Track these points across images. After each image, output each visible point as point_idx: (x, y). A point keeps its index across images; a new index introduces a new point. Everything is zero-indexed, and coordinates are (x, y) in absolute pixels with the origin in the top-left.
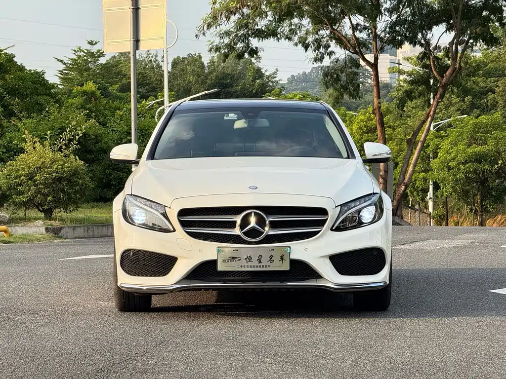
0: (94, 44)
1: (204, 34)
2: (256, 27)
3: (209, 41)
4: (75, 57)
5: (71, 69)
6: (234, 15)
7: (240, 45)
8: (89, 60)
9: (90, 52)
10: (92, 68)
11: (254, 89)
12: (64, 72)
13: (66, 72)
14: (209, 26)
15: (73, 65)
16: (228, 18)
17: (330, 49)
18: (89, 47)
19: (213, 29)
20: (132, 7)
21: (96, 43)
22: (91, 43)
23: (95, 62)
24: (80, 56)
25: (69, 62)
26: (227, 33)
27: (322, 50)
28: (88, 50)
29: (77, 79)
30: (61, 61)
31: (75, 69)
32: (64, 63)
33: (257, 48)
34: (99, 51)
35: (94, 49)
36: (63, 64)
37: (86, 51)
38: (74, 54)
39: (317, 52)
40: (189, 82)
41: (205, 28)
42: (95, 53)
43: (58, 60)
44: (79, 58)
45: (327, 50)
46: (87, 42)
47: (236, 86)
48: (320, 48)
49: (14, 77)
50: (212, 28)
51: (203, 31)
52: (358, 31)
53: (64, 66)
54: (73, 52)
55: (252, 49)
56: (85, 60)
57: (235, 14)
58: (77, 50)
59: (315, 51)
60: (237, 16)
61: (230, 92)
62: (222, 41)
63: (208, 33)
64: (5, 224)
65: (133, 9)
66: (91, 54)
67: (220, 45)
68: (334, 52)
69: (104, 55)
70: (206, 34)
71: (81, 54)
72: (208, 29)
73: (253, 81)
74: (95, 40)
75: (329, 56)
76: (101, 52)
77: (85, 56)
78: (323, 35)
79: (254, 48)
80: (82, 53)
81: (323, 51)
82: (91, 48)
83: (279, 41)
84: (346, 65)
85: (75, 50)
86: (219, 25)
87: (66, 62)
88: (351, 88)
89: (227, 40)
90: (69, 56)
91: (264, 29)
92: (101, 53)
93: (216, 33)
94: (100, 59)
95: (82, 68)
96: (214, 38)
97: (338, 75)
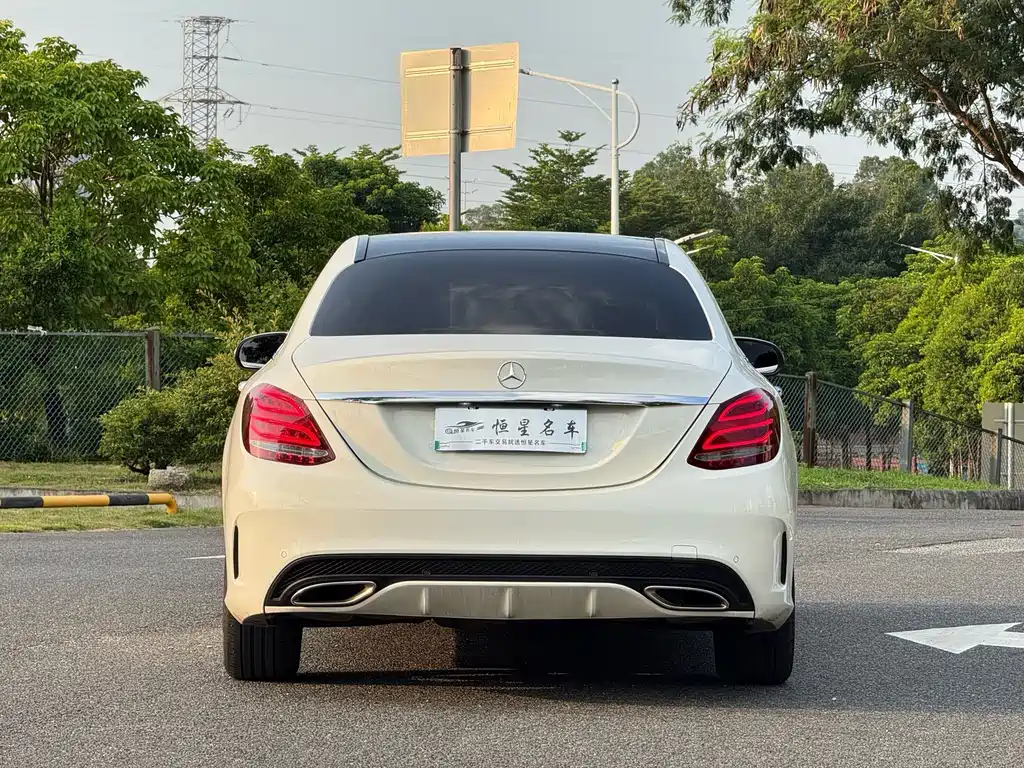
0: (574, 140)
1: (694, 121)
2: (799, 108)
3: (703, 134)
4: (535, 165)
5: (527, 189)
6: (756, 83)
7: (767, 142)
8: (563, 170)
9: (564, 155)
10: (568, 188)
11: (902, 231)
12: (517, 194)
13: (520, 194)
14: (703, 105)
15: (532, 181)
16: (743, 89)
17: (959, 152)
18: (562, 145)
19: (710, 111)
20: (453, 68)
21: (578, 137)
22: (568, 137)
23: (574, 175)
24: (546, 163)
25: (525, 175)
26: (740, 118)
27: (943, 154)
28: (560, 151)
29: (534, 209)
30: (509, 173)
31: (535, 188)
32: (514, 178)
33: (801, 148)
34: (582, 152)
35: (574, 149)
36: (512, 178)
37: (557, 153)
38: (535, 158)
39: (932, 157)
40: (769, 216)
41: (696, 107)
42: (575, 157)
43: (503, 171)
44: (543, 167)
45: (954, 153)
46: (560, 135)
47: (865, 225)
48: (939, 149)
49: (292, 203)
50: (708, 109)
51: (691, 115)
52: (1015, 116)
53: (514, 183)
54: (532, 154)
55: (791, 151)
56: (554, 171)
57: (757, 80)
58: (540, 150)
59: (928, 156)
60: (762, 84)
61: (853, 238)
62: (730, 133)
63: (702, 117)
64: (179, 491)
65: (455, 70)
66: (566, 159)
67: (724, 143)
68: (967, 158)
69: (592, 160)
70: (698, 121)
71: (547, 159)
72: (700, 109)
73: (898, 215)
74: (575, 129)
75: (959, 165)
76: (587, 154)
77: (555, 163)
78: (946, 124)
79: (795, 149)
80: (550, 158)
81: (945, 157)
82: (568, 147)
83: (846, 135)
84: (986, 184)
85: (536, 152)
86: (724, 102)
87: (518, 174)
88: (998, 231)
89: (739, 132)
90: (524, 162)
91: (814, 111)
92: (587, 157)
93: (717, 119)
94: (585, 168)
95: (548, 187)
96: (713, 129)
97: (969, 204)
